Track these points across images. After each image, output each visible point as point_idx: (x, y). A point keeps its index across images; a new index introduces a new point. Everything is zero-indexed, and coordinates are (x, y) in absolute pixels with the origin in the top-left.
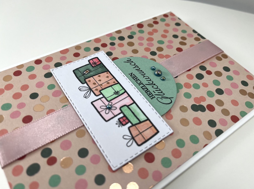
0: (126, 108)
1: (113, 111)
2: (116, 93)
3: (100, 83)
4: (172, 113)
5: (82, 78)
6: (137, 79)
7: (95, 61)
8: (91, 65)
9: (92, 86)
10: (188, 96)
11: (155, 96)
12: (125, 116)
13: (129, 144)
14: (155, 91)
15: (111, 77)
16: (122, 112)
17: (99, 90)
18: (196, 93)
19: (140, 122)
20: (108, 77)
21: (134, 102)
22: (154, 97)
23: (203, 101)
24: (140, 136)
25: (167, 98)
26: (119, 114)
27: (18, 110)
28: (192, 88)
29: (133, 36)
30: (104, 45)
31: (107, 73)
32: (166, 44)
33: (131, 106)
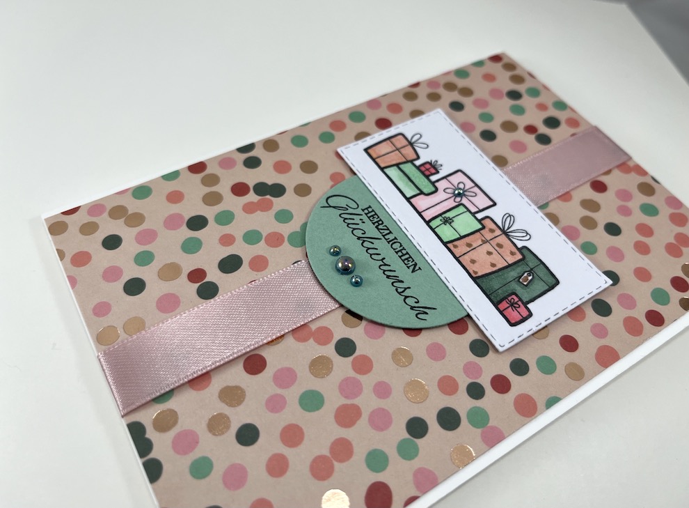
0: (426, 191)
1: (451, 186)
2: (448, 221)
3: (487, 247)
4: (331, 182)
5: (531, 262)
6: (400, 254)
8: (520, 299)
9: (503, 240)
10: (284, 216)
11: (362, 213)
12: (427, 177)
13: (418, 136)
15: (465, 260)
16: (433, 183)
17: (487, 229)
18: (264, 222)
19: (397, 165)
21: (408, 200)
22: (363, 210)
23: (252, 203)
24: (399, 146)
25: (334, 207)
26: (438, 181)
27: (624, 203)
28: (264, 235)
29: (407, 436)
30: (501, 384)
31: (476, 273)
32: (292, 394)
33: (414, 193)
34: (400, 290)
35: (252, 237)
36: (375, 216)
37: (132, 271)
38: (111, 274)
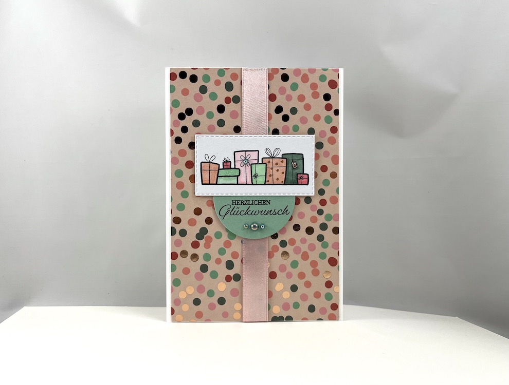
0: (237, 174)
1: (240, 162)
2: (256, 176)
3: (275, 169)
4: (211, 207)
5: (290, 158)
6: (260, 204)
7: (305, 181)
8: (301, 174)
9: (275, 161)
10: (218, 235)
11: (234, 206)
12: (231, 168)
13: (207, 156)
14: (238, 209)
15: (275, 182)
16: (235, 168)
17: (267, 163)
18: (217, 244)
19: (218, 176)
20: (278, 179)
21: (238, 184)
22: (233, 204)
23: (205, 244)
24: (208, 168)
25: (226, 215)
26: (235, 166)
27: (286, 94)
28: (223, 247)
29: (321, 243)
30: (323, 202)
31: (282, 182)
32: (289, 269)
33: (236, 179)
34: (274, 213)
35: (222, 252)
36: (238, 201)
37: (215, 300)
38: (212, 307)
